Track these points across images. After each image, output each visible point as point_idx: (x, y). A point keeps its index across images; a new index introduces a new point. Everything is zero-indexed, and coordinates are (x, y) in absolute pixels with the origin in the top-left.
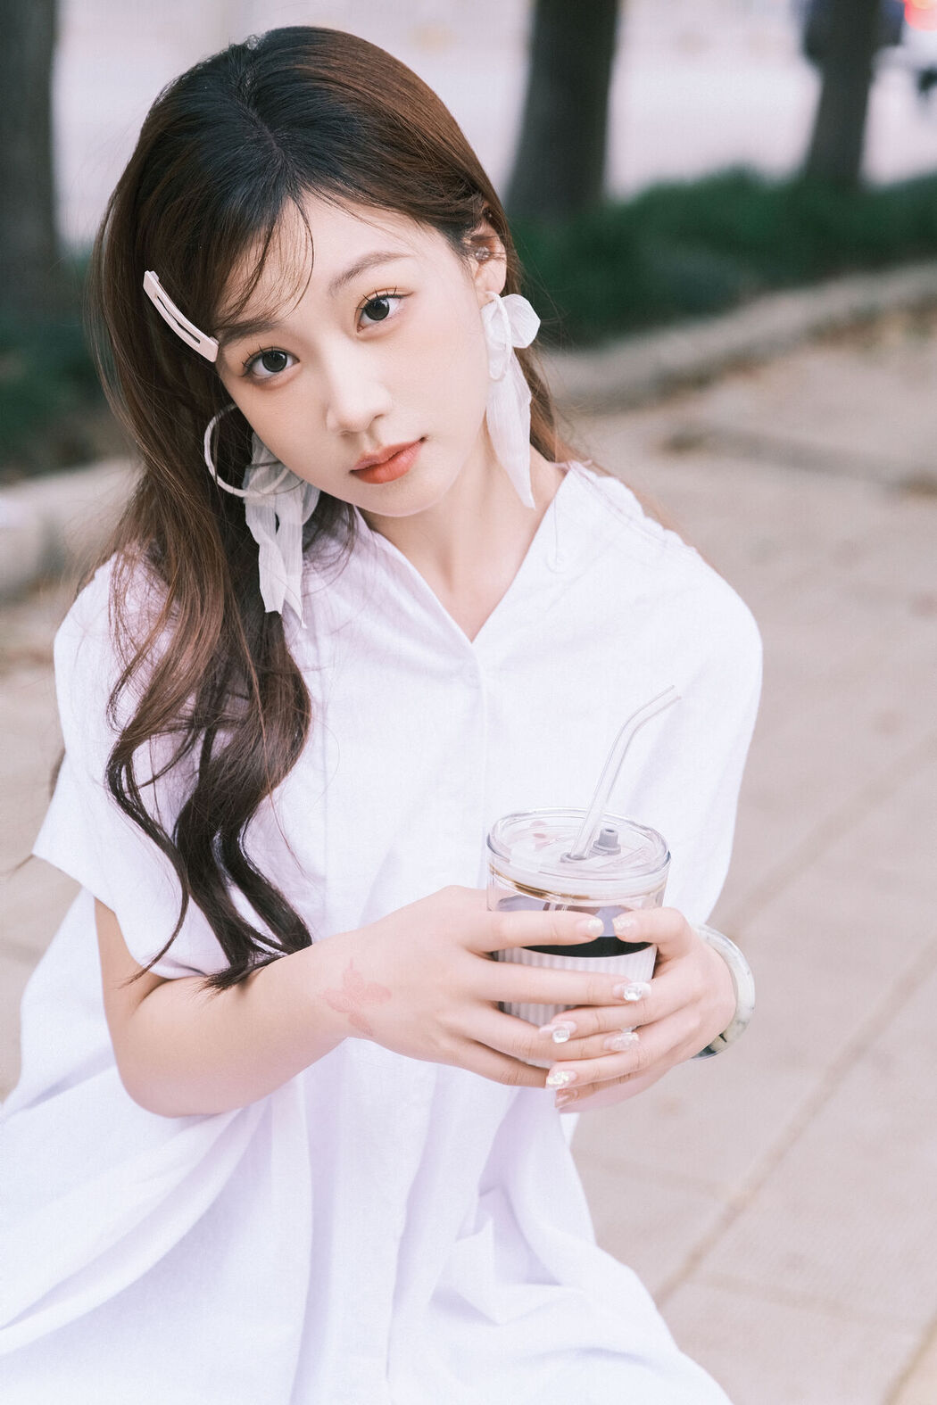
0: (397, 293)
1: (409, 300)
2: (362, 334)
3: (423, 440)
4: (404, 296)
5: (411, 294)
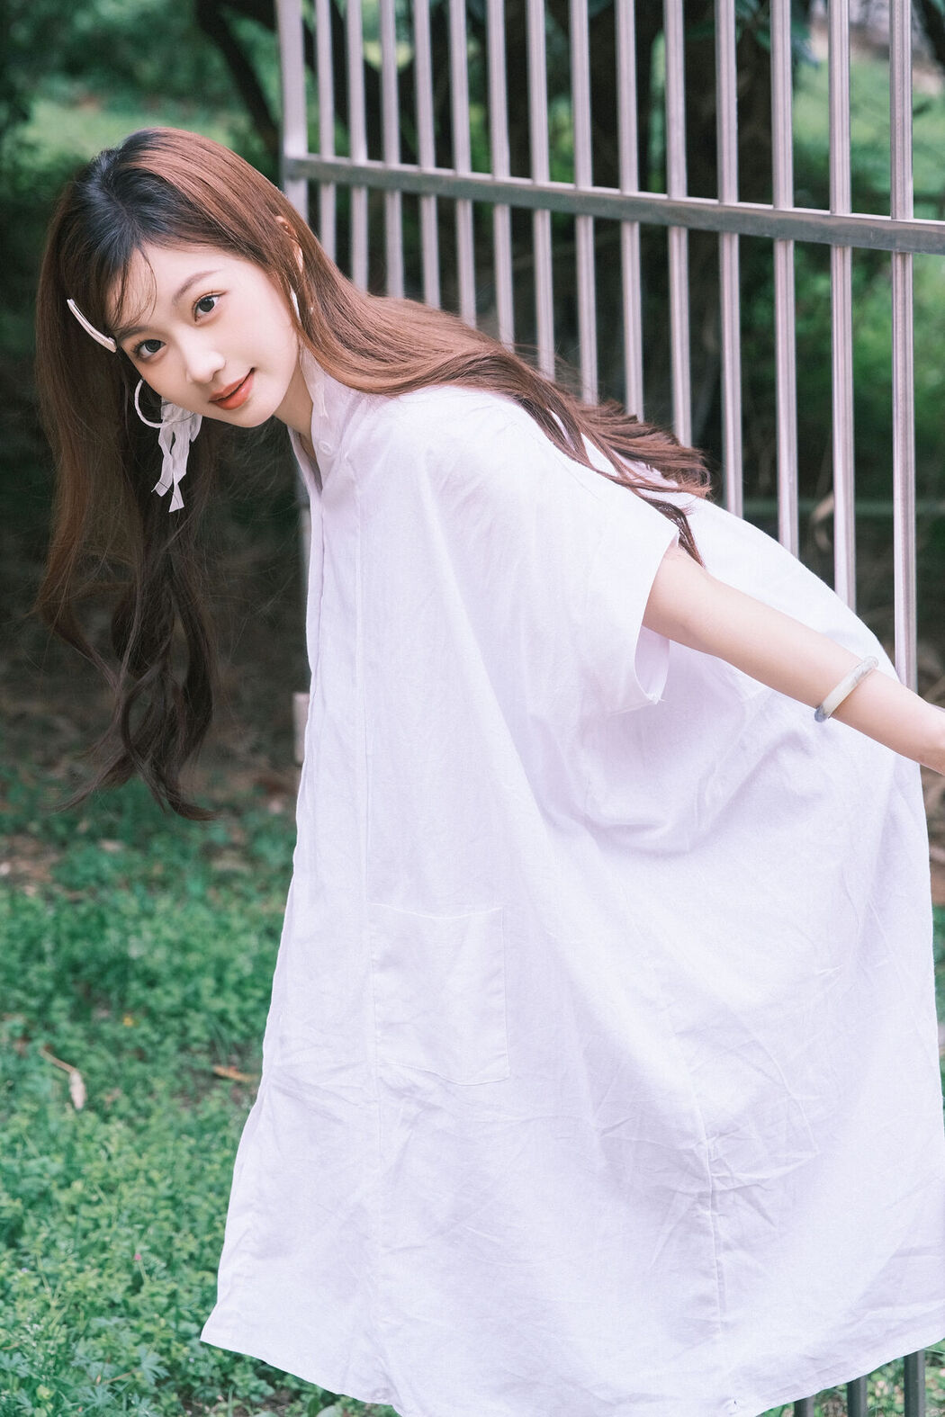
0: (216, 293)
1: (224, 297)
2: (198, 323)
3: (253, 371)
4: (221, 294)
5: (225, 293)
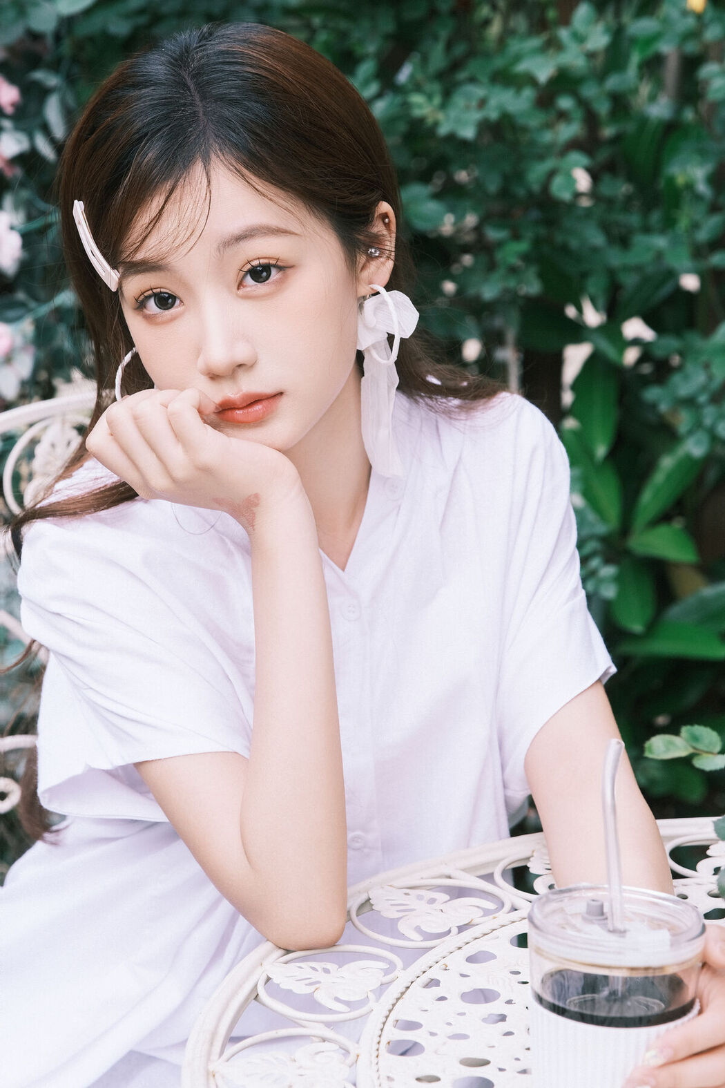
0: (279, 263)
2: (241, 293)
4: (285, 267)
5: (291, 267)
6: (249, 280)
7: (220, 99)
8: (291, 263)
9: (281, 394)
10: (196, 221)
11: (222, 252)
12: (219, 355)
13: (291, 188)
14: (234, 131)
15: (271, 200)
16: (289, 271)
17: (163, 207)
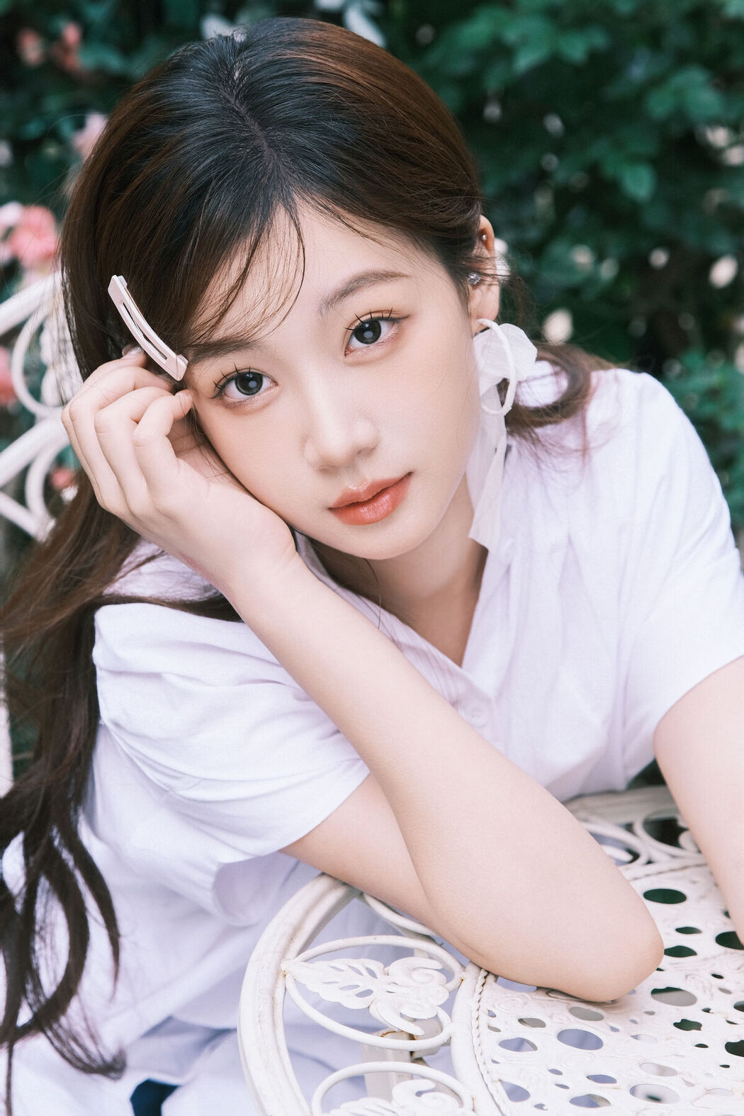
0: (389, 315)
2: (348, 359)
4: (399, 319)
5: (406, 317)
6: (356, 343)
7: (286, 123)
8: (405, 313)
9: (409, 474)
10: (290, 281)
11: (324, 314)
12: (336, 441)
13: (393, 220)
14: (314, 162)
15: (374, 240)
16: (405, 323)
17: (246, 269)
